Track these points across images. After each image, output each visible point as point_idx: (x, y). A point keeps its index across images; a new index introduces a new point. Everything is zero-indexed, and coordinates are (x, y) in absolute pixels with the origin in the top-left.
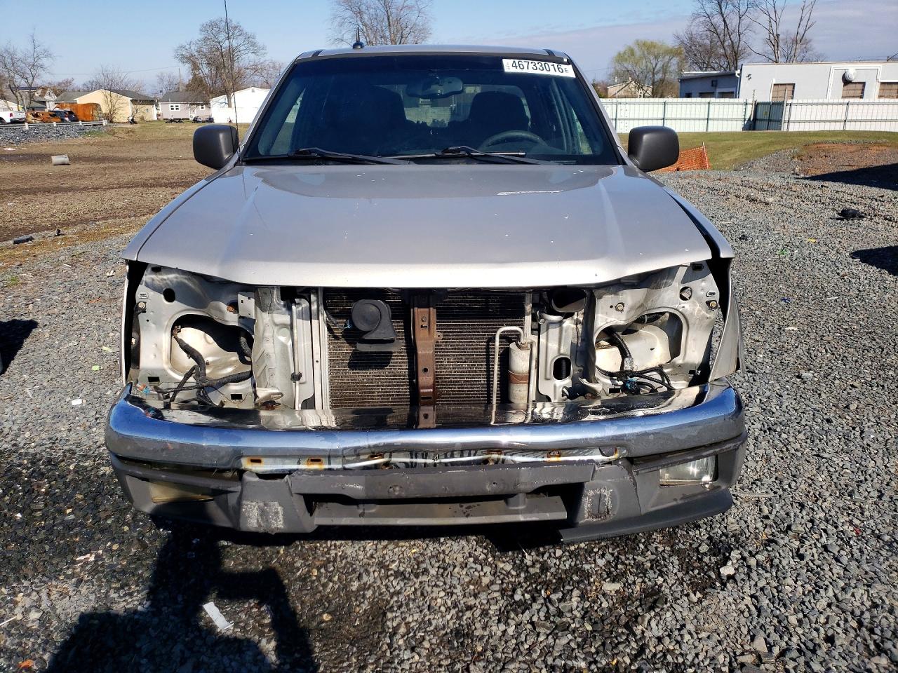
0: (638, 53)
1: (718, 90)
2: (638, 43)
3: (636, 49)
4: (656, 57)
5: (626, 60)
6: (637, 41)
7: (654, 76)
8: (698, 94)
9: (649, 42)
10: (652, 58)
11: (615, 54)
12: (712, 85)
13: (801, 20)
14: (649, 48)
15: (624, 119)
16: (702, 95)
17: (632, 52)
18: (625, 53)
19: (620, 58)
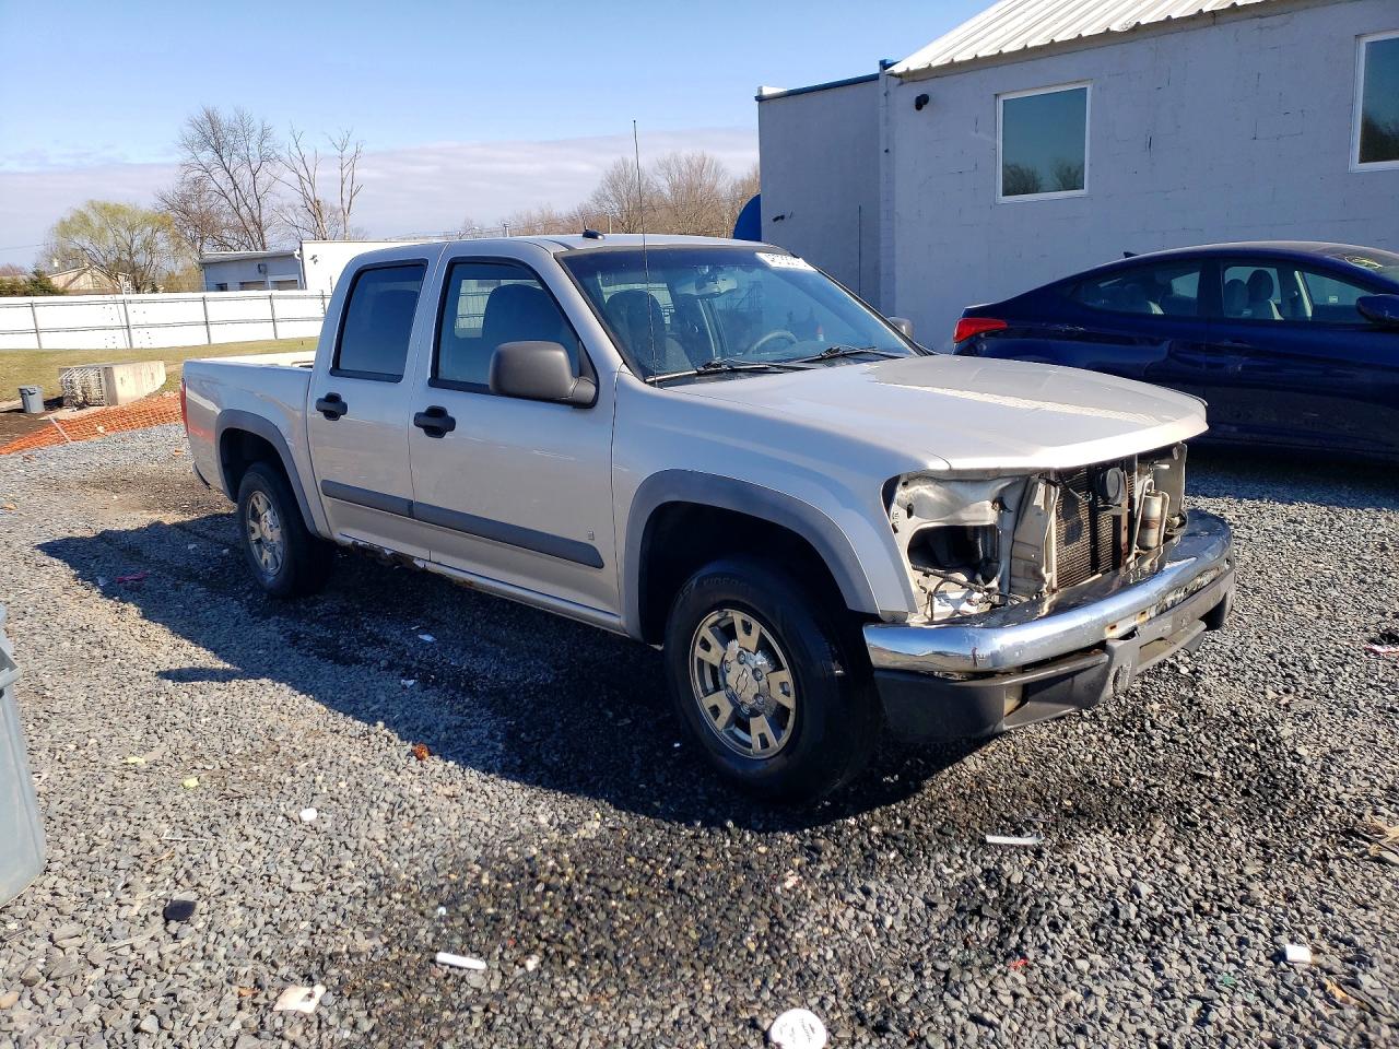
0: (96, 221)
1: (271, 279)
2: (93, 205)
3: (91, 215)
4: (131, 229)
5: (77, 232)
6: (92, 202)
7: (132, 258)
8: (238, 285)
9: (112, 204)
10: (122, 230)
11: (55, 222)
12: (260, 271)
13: (343, 182)
14: (113, 214)
15: (142, 326)
16: (244, 286)
17: (85, 221)
18: (73, 219)
19: (65, 229)
